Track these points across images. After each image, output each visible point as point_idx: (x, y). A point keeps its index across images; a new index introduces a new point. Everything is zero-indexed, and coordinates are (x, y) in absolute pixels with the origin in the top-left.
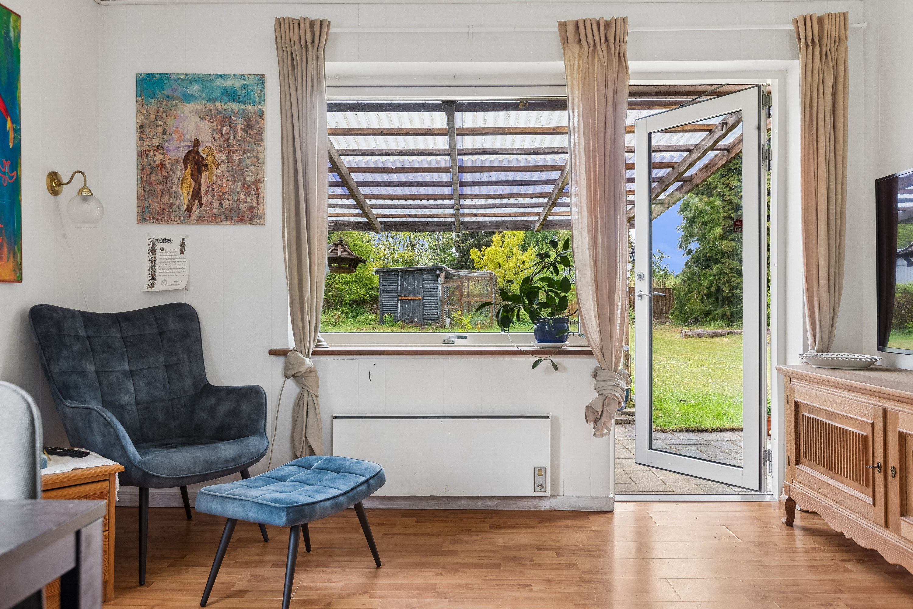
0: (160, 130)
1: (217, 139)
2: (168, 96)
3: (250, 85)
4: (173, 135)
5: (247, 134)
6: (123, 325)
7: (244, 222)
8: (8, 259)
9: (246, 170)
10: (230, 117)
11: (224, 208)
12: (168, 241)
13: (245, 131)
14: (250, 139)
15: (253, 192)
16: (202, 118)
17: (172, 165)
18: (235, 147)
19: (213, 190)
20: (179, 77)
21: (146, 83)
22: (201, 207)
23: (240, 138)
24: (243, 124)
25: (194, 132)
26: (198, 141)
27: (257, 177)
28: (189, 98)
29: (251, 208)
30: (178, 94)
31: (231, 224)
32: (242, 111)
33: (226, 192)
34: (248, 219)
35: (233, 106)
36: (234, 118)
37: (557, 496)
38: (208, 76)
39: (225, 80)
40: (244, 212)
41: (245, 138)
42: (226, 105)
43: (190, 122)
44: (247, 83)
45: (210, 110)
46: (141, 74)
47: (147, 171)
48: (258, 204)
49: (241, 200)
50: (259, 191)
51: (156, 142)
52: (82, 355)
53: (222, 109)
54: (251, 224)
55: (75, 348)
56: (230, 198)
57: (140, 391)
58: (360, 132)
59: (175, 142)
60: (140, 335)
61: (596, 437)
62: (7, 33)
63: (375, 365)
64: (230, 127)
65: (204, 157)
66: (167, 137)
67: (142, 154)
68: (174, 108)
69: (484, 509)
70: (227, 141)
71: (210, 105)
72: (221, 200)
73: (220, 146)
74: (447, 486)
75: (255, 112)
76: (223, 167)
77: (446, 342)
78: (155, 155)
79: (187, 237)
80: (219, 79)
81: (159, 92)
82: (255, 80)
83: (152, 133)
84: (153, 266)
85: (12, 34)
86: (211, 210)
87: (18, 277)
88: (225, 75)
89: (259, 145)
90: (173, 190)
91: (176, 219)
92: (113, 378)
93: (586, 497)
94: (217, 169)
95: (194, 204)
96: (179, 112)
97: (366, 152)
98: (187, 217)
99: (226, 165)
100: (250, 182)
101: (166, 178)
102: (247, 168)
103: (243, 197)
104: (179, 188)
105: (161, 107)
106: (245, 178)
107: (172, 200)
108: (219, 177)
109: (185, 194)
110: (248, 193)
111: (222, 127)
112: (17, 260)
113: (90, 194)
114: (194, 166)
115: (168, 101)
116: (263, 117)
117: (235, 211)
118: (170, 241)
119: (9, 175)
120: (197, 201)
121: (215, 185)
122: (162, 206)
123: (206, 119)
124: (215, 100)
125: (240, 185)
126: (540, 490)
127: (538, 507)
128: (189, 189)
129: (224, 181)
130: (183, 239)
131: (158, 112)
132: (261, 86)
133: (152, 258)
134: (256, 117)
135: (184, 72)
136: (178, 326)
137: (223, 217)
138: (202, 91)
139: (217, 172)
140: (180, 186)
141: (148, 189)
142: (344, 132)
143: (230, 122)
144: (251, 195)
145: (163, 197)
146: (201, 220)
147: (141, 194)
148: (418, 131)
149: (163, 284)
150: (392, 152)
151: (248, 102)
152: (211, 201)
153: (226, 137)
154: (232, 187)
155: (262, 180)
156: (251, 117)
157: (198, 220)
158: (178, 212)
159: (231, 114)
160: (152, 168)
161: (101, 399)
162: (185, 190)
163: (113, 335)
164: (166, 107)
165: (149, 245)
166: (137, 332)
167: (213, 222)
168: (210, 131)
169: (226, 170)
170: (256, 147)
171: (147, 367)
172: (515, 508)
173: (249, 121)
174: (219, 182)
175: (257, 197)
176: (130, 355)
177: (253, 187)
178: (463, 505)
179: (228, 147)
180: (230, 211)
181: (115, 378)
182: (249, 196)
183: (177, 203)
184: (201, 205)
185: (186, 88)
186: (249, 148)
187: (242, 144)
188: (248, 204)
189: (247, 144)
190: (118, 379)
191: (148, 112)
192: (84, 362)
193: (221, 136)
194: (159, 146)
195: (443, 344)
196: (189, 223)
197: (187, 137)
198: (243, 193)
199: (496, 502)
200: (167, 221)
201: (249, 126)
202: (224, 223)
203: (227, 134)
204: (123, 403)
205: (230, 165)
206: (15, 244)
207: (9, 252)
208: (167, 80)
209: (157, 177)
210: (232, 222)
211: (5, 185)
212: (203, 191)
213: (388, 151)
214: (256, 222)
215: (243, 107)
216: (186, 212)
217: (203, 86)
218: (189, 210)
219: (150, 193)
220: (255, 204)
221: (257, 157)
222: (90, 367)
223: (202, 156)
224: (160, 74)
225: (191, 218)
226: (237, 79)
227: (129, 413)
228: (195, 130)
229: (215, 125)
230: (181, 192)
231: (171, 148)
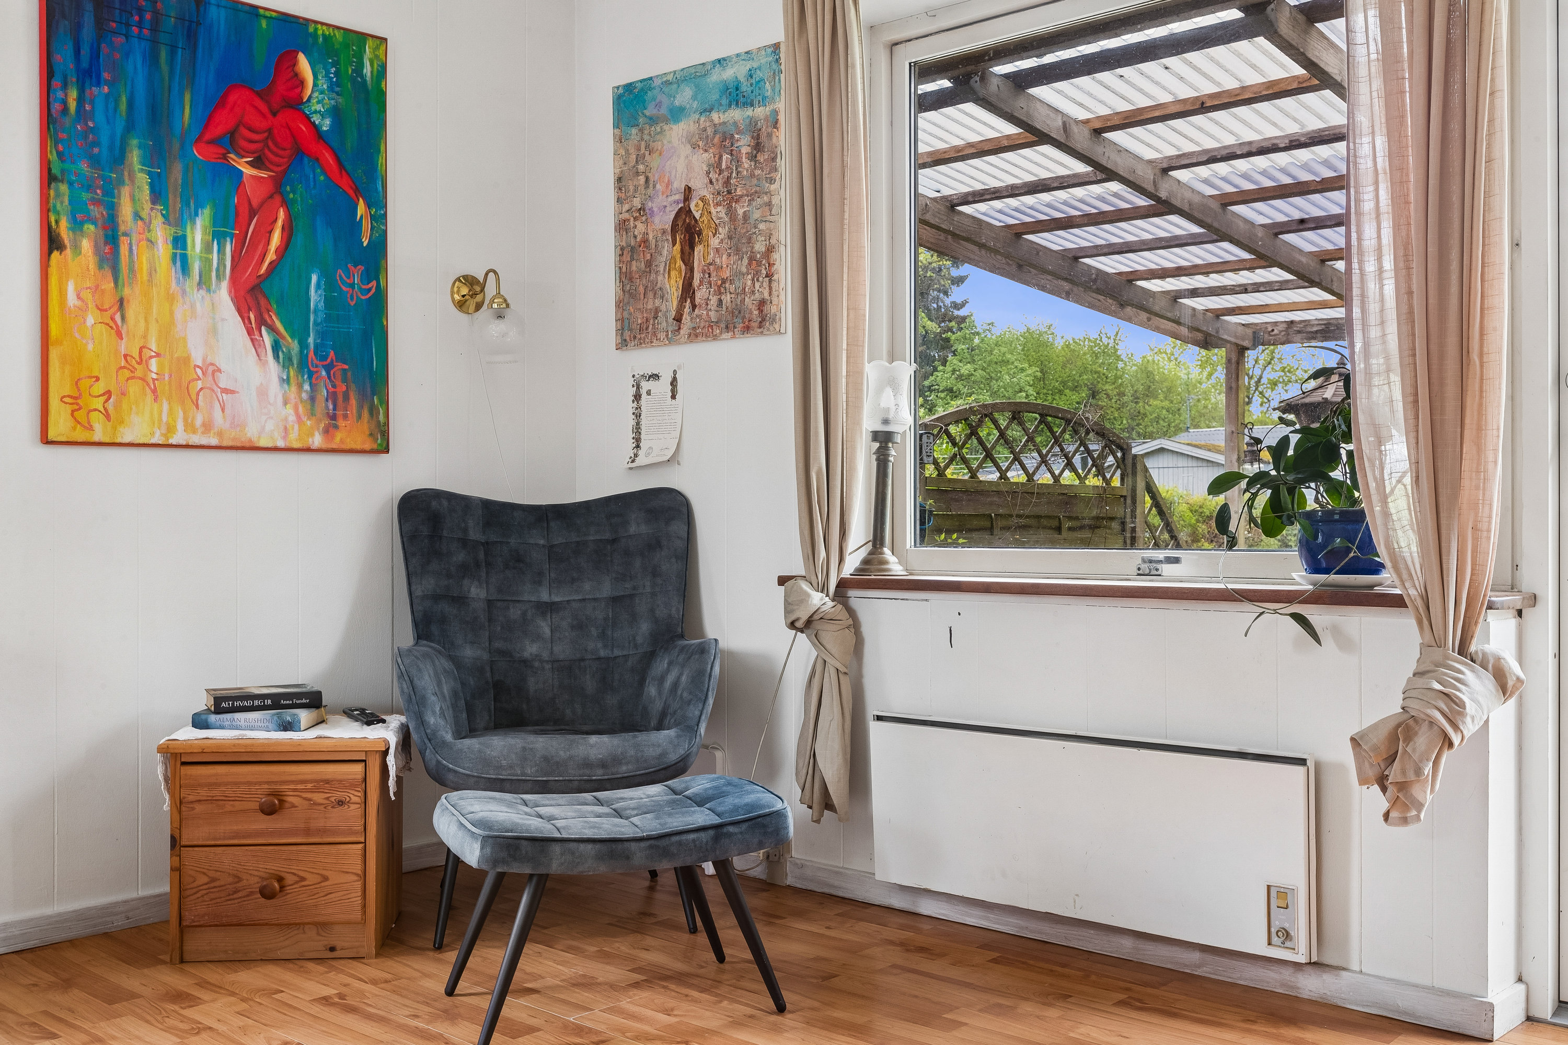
0: (642, 179)
1: (714, 180)
2: (651, 118)
3: (760, 68)
4: (658, 186)
5: (756, 162)
6: (552, 524)
7: (752, 332)
8: (360, 417)
9: (754, 231)
10: (732, 136)
11: (724, 308)
12: (655, 377)
13: (753, 158)
14: (759, 172)
15: (764, 272)
16: (695, 146)
17: (657, 241)
18: (739, 192)
19: (709, 277)
20: (665, 79)
21: (624, 102)
22: (694, 310)
23: (745, 173)
24: (749, 146)
25: (684, 175)
26: (689, 188)
27: (770, 243)
28: (677, 114)
29: (762, 303)
30: (664, 111)
31: (733, 337)
32: (748, 121)
33: (727, 278)
34: (756, 324)
35: (736, 115)
36: (736, 136)
37: (1344, 969)
38: (701, 66)
39: (724, 68)
40: (751, 313)
41: (752, 171)
42: (727, 114)
43: (679, 157)
44: (755, 65)
45: (705, 130)
46: (618, 88)
47: (627, 257)
48: (770, 294)
49: (747, 290)
50: (773, 269)
51: (637, 203)
52: (465, 570)
53: (720, 124)
54: (762, 333)
55: (455, 559)
56: (732, 288)
57: (559, 638)
58: (1157, 114)
59: (660, 197)
60: (578, 542)
61: (1390, 825)
62: (359, 70)
63: (959, 614)
64: (732, 155)
65: (698, 218)
66: (650, 191)
67: (622, 227)
68: (658, 137)
69: (1169, 966)
70: (727, 182)
71: (704, 121)
72: (720, 293)
73: (719, 193)
74: (1077, 895)
75: (766, 119)
76: (723, 232)
77: (1141, 572)
78: (635, 227)
79: (679, 367)
80: (716, 69)
81: (640, 113)
82: (767, 56)
83: (631, 188)
84: (638, 424)
85: (367, 70)
86: (708, 315)
87: (380, 445)
88: (724, 59)
89: (772, 181)
90: (659, 285)
91: (662, 336)
92: (515, 613)
93: (1416, 986)
94: (714, 236)
95: (685, 307)
96: (665, 142)
97: (1216, 153)
98: (676, 331)
99: (727, 227)
100: (759, 253)
101: (649, 264)
102: (756, 227)
103: (749, 283)
104: (666, 280)
105: (642, 139)
106: (753, 247)
107: (658, 302)
108: (717, 250)
109: (674, 289)
110: (756, 277)
111: (721, 157)
112: (378, 417)
113: (504, 305)
114: (685, 236)
115: (651, 126)
116: (778, 125)
117: (740, 312)
118: (658, 377)
119: (360, 288)
120: (689, 300)
121: (711, 267)
122: (645, 315)
123: (699, 146)
124: (710, 111)
125: (745, 261)
126: (1283, 943)
127: (1293, 988)
128: (678, 279)
129: (725, 257)
130: (675, 372)
131: (639, 150)
132: (774, 66)
133: (637, 408)
134: (767, 127)
135: (672, 70)
136: (644, 529)
137: (723, 325)
138: (694, 98)
139: (715, 242)
140: (666, 276)
141: (628, 288)
142: (1126, 118)
143: (732, 145)
144: (761, 279)
145: (646, 299)
146: (694, 336)
147: (619, 297)
148: (1283, 87)
149: (647, 455)
150: (1274, 145)
151: (756, 102)
152: (706, 297)
153: (726, 174)
154: (735, 267)
155: (776, 246)
156: (760, 130)
157: (690, 335)
158: (664, 324)
159: (732, 130)
160: (633, 249)
161: (487, 644)
162: (673, 282)
163: (532, 541)
164: (648, 137)
165: (633, 386)
166: (574, 538)
167: (709, 337)
168: (705, 168)
169: (726, 236)
170: (767, 185)
171: (580, 597)
172: (1239, 979)
173: (758, 137)
174: (718, 260)
175: (770, 281)
176: (552, 575)
177: (764, 262)
178: (1125, 948)
179: (729, 192)
180: (733, 313)
181: (519, 612)
182: (758, 280)
183: (663, 308)
184: (694, 307)
185: (674, 97)
186: (758, 189)
187: (748, 183)
188: (757, 295)
189: (755, 181)
190: (524, 614)
191: (627, 151)
192: (466, 582)
193: (720, 174)
194: (640, 209)
195: (1139, 575)
196: (678, 343)
197: (676, 185)
198: (750, 277)
199: (1196, 956)
200: (652, 342)
201: (758, 147)
202: (724, 336)
203: (728, 168)
204: (526, 655)
205: (733, 227)
206: (373, 394)
207: (360, 407)
208: (650, 89)
209: (638, 264)
210: (736, 333)
211: (352, 303)
212: (696, 282)
213: (1265, 144)
214: (768, 330)
215: (749, 112)
216: (675, 322)
217: (696, 87)
218: (678, 319)
219: (631, 295)
220: (766, 295)
221: (769, 204)
222: (476, 592)
223: (694, 217)
224: (641, 81)
225: (682, 332)
226: (741, 62)
227: (536, 673)
228: (686, 170)
229: (712, 155)
230: (668, 286)
231: (655, 209)
